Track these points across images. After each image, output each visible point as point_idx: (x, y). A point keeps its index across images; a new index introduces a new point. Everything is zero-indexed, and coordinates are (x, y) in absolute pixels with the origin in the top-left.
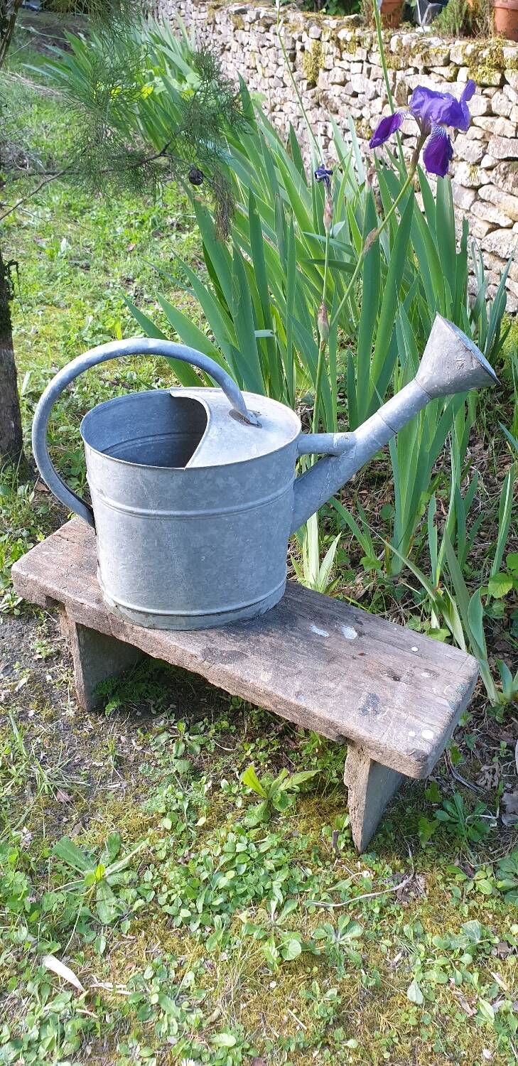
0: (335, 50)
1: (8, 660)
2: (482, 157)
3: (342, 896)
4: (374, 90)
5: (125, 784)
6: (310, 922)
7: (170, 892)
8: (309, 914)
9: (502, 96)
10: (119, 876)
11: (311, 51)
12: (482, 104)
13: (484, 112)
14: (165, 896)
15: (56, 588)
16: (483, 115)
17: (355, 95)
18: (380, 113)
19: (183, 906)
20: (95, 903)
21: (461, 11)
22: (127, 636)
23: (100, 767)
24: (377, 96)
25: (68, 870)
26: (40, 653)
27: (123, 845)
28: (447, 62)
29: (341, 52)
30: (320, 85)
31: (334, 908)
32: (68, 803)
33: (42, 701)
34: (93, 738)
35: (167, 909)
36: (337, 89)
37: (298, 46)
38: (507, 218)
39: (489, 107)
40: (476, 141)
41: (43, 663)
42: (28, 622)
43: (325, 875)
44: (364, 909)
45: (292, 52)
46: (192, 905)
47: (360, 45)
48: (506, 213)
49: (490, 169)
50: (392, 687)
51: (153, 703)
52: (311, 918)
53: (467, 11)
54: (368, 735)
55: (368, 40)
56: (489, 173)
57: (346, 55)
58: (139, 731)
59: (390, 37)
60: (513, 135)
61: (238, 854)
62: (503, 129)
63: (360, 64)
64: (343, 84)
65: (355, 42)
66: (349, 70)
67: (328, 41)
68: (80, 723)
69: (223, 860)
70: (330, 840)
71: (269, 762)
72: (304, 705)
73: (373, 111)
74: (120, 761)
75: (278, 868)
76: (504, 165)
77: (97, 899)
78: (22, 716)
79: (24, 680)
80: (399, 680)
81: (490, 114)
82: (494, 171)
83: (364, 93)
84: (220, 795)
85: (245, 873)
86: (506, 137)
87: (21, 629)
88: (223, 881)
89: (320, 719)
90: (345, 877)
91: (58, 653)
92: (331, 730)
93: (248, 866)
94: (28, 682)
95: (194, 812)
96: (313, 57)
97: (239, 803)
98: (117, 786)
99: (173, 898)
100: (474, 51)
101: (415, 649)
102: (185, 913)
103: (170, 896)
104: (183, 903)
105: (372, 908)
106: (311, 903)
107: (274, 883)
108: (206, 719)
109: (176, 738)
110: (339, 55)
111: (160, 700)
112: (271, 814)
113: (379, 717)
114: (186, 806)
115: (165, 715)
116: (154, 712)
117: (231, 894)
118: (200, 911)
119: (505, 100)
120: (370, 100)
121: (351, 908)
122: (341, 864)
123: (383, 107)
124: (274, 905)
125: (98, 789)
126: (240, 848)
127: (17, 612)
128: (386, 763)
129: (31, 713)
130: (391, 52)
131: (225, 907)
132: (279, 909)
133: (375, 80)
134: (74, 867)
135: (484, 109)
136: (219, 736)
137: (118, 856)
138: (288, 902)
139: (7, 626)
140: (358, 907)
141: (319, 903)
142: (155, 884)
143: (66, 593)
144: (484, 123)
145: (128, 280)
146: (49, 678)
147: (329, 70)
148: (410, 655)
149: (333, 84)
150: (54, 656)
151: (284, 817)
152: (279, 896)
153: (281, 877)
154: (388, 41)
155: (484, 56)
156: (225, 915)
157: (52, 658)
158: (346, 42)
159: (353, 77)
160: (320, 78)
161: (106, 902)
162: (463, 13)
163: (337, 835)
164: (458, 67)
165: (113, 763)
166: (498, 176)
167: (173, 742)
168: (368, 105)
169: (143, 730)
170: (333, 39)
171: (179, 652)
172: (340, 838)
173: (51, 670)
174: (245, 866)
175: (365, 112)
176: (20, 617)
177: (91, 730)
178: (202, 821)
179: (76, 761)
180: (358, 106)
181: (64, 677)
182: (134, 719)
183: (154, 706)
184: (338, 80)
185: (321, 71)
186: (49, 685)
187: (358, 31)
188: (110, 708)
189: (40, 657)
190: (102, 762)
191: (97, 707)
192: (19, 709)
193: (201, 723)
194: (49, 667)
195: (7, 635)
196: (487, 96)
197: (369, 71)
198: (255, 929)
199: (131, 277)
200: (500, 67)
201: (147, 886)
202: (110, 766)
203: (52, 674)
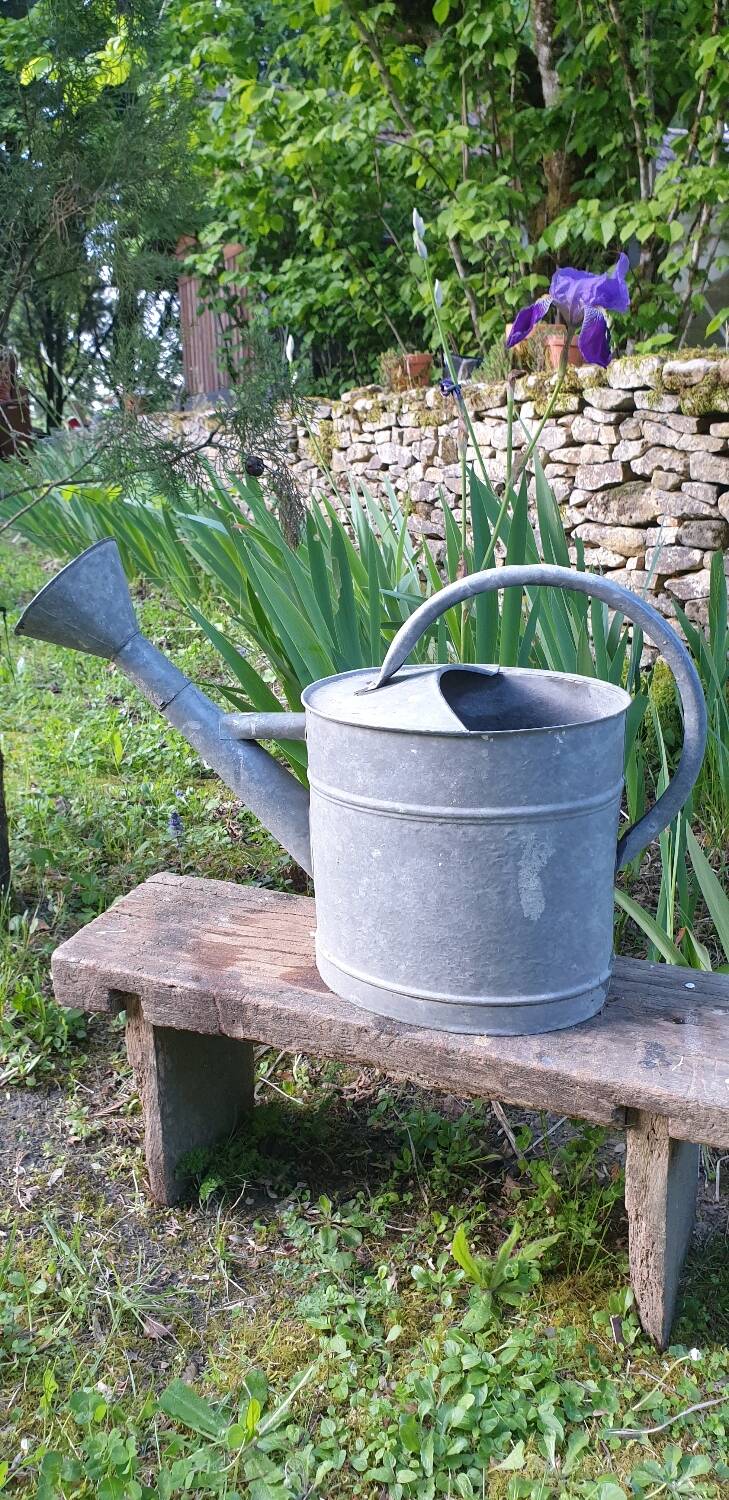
0: (353, 424)
1: (27, 1148)
2: (570, 494)
3: (656, 1415)
4: (410, 455)
5: (251, 1301)
6: (617, 1463)
7: (371, 1448)
8: (612, 1452)
9: (583, 421)
10: (277, 1436)
11: (319, 433)
12: (559, 435)
13: (563, 443)
14: (365, 1455)
15: (127, 971)
16: (563, 447)
17: (385, 467)
18: (422, 480)
19: (399, 1466)
20: (246, 1485)
21: (507, 356)
22: (246, 1026)
23: (205, 1282)
24: (415, 461)
25: (187, 1440)
26: (76, 1134)
27: (271, 1389)
28: (504, 402)
29: (360, 423)
30: (336, 468)
31: (649, 1436)
32: (167, 1337)
33: (93, 1200)
34: (184, 1242)
35: (375, 1474)
36: (360, 467)
37: (301, 432)
38: (617, 556)
39: (570, 436)
40: (557, 479)
41: (83, 1148)
42: (49, 1095)
43: (620, 1387)
44: (699, 1433)
45: (293, 441)
46: (414, 1463)
47: (384, 410)
48: (614, 549)
49: (582, 505)
50: (676, 1032)
51: (269, 1183)
52: (618, 1459)
53: (514, 356)
54: (666, 1092)
55: (396, 402)
56: (582, 510)
57: (367, 427)
58: (256, 1225)
59: (424, 393)
60: (607, 458)
61: (467, 1371)
62: (593, 455)
63: (388, 432)
64: (366, 459)
65: (378, 407)
66: (373, 442)
67: (341, 417)
68: (159, 1223)
69: (447, 1386)
70: (611, 1332)
71: (476, 1238)
72: (555, 1068)
73: (412, 479)
74: (235, 1269)
75: (540, 1386)
76: (600, 496)
77: (247, 1479)
78: (64, 1221)
79: (59, 1172)
80: (683, 1023)
81: (572, 443)
82: (589, 506)
83: (396, 463)
84: (413, 1294)
85: (487, 1401)
86: (597, 463)
87: (39, 1106)
88: (457, 1415)
89: (583, 1085)
90: (649, 1388)
91: (104, 1131)
92: (604, 1102)
93: (489, 1389)
94: (66, 1174)
95: (377, 1322)
96: (323, 438)
97: (448, 1300)
98: (239, 1304)
99: (378, 1456)
100: (539, 381)
101: (692, 986)
102: (405, 1476)
103: (372, 1456)
104: (398, 1462)
105: (711, 1429)
106: (610, 1432)
107: (541, 1409)
108: (360, 1194)
109: (319, 1225)
110: (358, 428)
111: (279, 1178)
112: (503, 1312)
113: (673, 1068)
114: (362, 1315)
115: (292, 1197)
116: (274, 1196)
117: (476, 1435)
118: (430, 1473)
119: (589, 423)
120: (406, 468)
121: (675, 1435)
122: (637, 1370)
123: (424, 472)
124: (550, 1443)
125: (210, 1313)
126: (468, 1362)
127: (30, 1081)
128: (700, 1137)
129: (78, 1216)
130: (429, 408)
131: (468, 1460)
132: (561, 1450)
133: (410, 445)
134: (198, 1430)
135: (563, 440)
136: (386, 1214)
137: (266, 1408)
138: (572, 1436)
139: (19, 1102)
140: (686, 1432)
141: (624, 1432)
142: (343, 1440)
143: (144, 976)
144: (565, 456)
145: (116, 700)
146: (96, 1166)
147: (345, 449)
148: (687, 993)
149: (352, 462)
150: (99, 1136)
151: (524, 1313)
152: (555, 1428)
153: (549, 1398)
154: (421, 397)
155: (552, 383)
156: (473, 1472)
157: (96, 1139)
158: (366, 411)
159: (379, 448)
160: (334, 460)
161: (266, 1480)
162: (511, 357)
163: (618, 1323)
164: (519, 403)
165: (226, 1274)
166: (596, 510)
167: (316, 1232)
168: (403, 476)
169: (262, 1222)
170: (348, 412)
171: (337, 1030)
172: (625, 1326)
173: (98, 1154)
174: (485, 1389)
175: (400, 484)
176: (35, 1089)
177: (178, 1232)
178: (395, 1333)
179: (164, 1278)
180: (391, 479)
181: (123, 1160)
182: (244, 1210)
183: (272, 1188)
184: (359, 456)
185: (335, 451)
186: (98, 1176)
187: (381, 396)
188: (207, 1190)
189: (77, 1138)
190: (205, 1272)
191: (183, 1195)
192: (57, 1212)
193: (353, 1202)
194: (93, 1152)
195: (19, 1114)
196: (562, 425)
197: (401, 436)
198: (531, 1486)
199: (119, 695)
200: (577, 390)
201: (329, 1444)
202: (221, 1279)
203: (100, 1161)
